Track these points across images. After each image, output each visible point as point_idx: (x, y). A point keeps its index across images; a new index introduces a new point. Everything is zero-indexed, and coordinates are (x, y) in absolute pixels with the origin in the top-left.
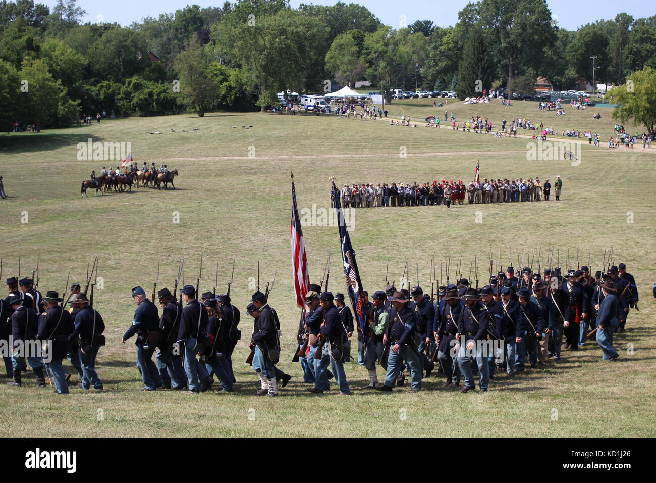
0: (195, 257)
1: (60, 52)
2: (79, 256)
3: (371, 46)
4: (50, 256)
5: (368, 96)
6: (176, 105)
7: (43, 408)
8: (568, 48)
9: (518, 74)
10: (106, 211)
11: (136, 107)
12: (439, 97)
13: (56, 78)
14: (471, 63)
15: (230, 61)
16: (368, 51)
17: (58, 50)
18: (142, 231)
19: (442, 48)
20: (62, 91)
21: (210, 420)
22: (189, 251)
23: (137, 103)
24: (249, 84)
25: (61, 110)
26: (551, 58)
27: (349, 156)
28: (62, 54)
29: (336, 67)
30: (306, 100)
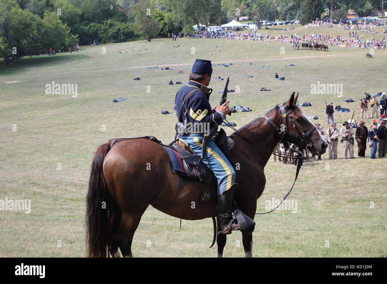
0: (148, 125)
2: (82, 126)
4: (65, 127)
5: (247, 25)
6: (134, 35)
7: (65, 216)
9: (336, 8)
10: (96, 99)
11: (111, 37)
12: (289, 24)
13: (64, 23)
14: (308, 3)
15: (165, 8)
20: (67, 30)
21: (160, 221)
22: (145, 121)
23: (111, 35)
24: (176, 21)
25: (67, 41)
27: (237, 61)
29: (227, 9)
30: (211, 29)
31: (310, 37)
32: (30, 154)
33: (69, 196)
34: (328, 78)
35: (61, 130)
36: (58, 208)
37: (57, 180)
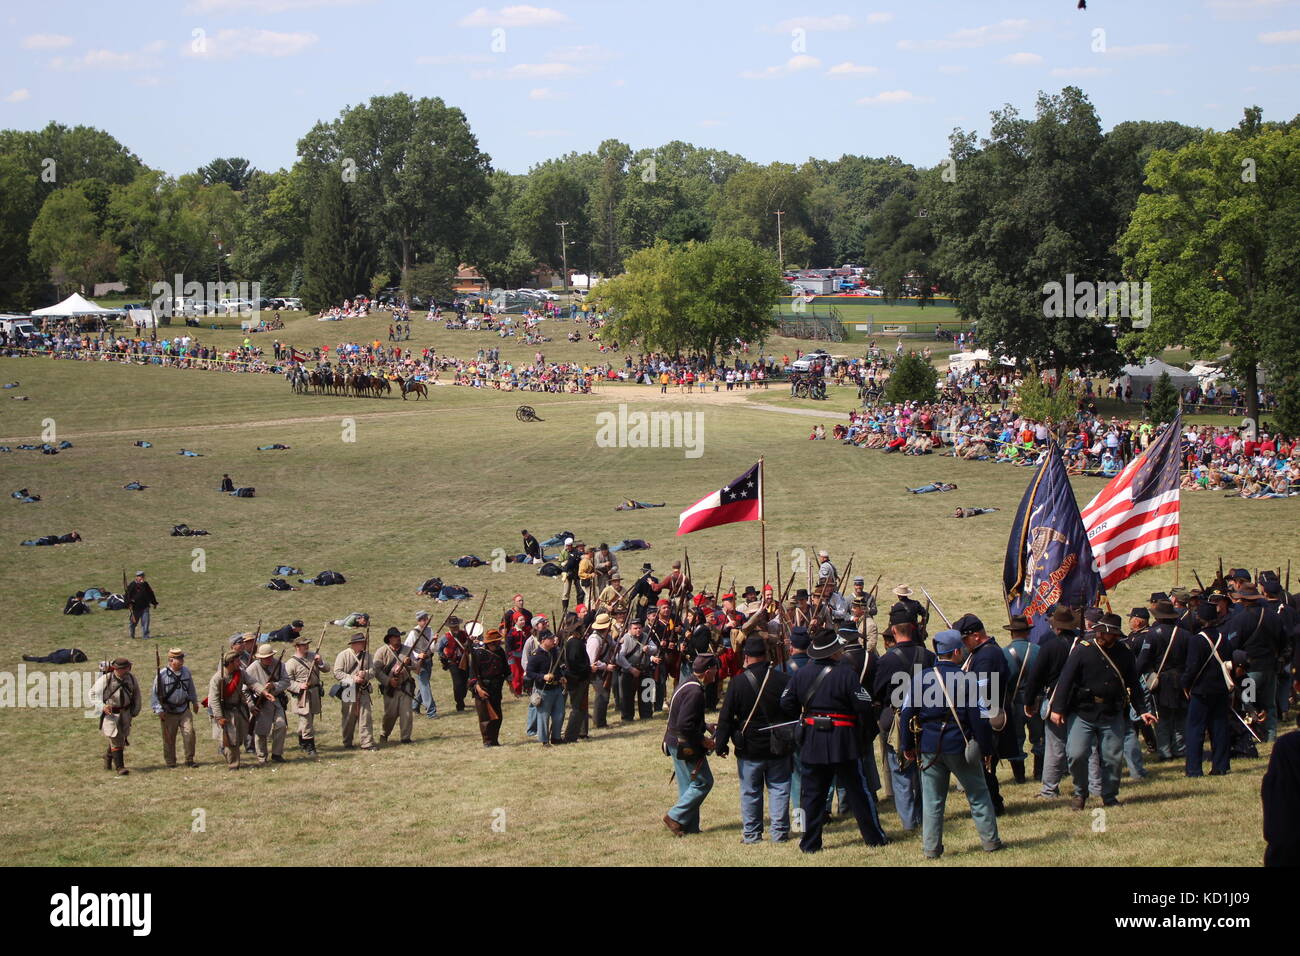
3: (124, 211)
5: (122, 312)
8: (513, 207)
9: (420, 261)
12: (267, 309)
14: (327, 240)
16: (118, 222)
19: (269, 212)
26: (482, 228)
29: (51, 256)
31: (338, 352)
34: (400, 489)
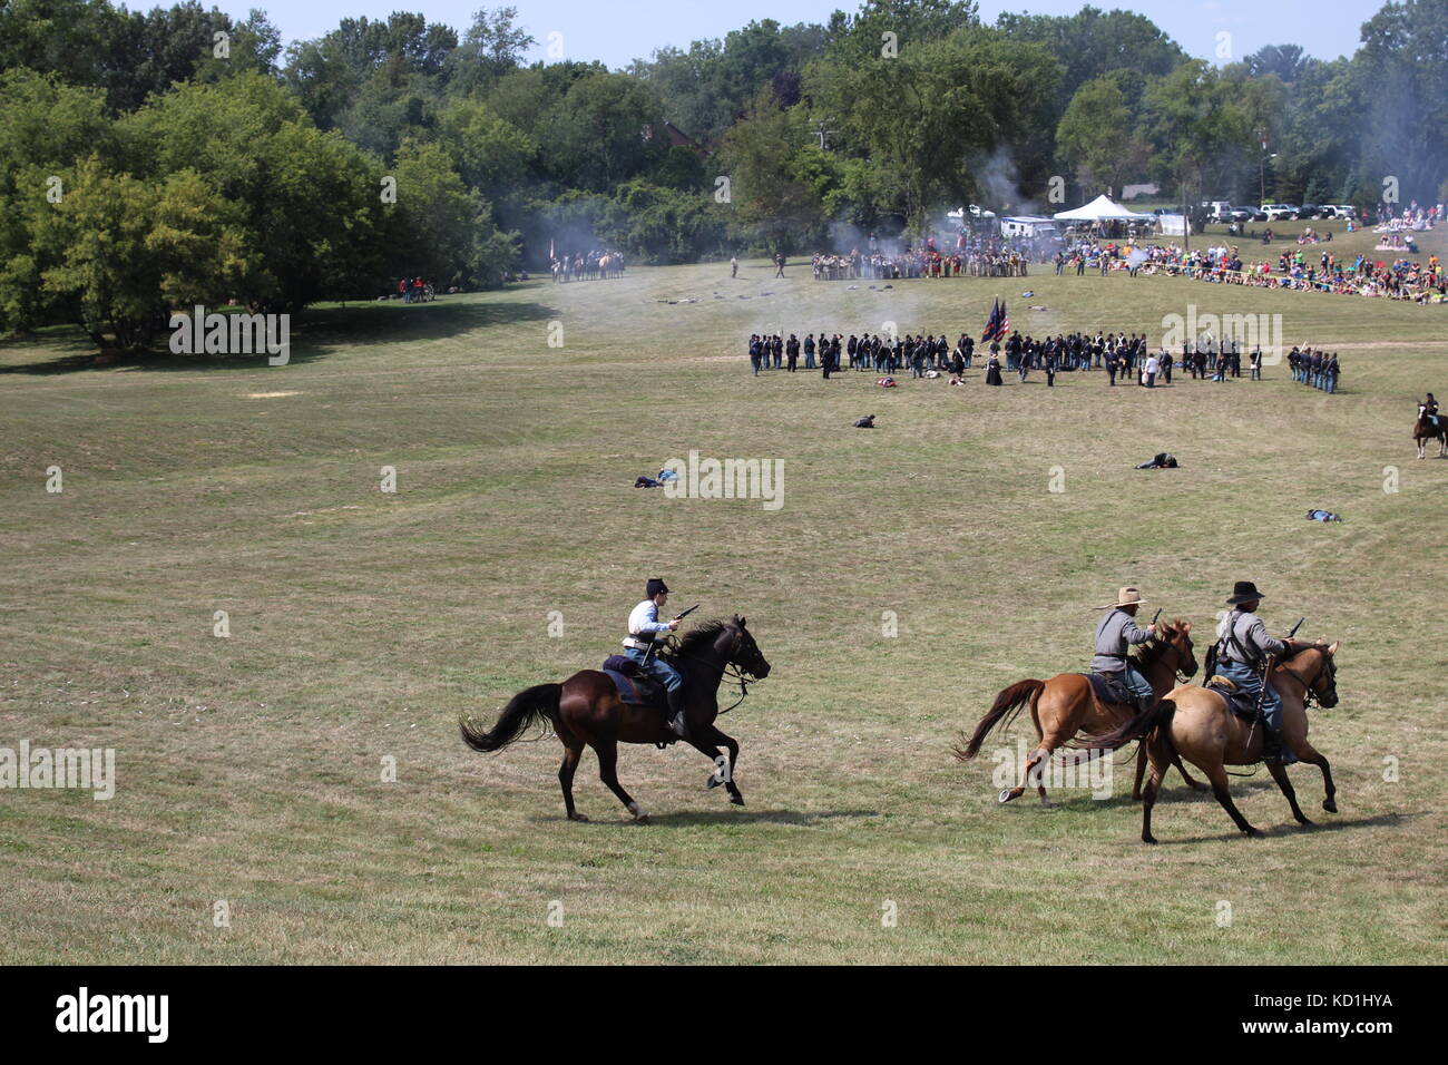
0: (763, 577)
1: (479, 127)
3: (1162, 105)
4: (453, 570)
5: (1152, 217)
6: (725, 240)
7: (434, 906)
10: (572, 471)
11: (638, 244)
12: (1315, 218)
13: (468, 184)
14: (1388, 140)
15: (844, 143)
16: (1152, 117)
17: (476, 123)
18: (650, 516)
19: (1323, 107)
20: (480, 213)
22: (750, 562)
23: (641, 236)
24: (884, 192)
25: (478, 252)
28: (483, 132)
29: (1078, 154)
30: (1012, 227)
31: (1394, 268)
32: (320, 665)
33: (454, 832)
35: (439, 579)
36: (413, 872)
37: (412, 768)
